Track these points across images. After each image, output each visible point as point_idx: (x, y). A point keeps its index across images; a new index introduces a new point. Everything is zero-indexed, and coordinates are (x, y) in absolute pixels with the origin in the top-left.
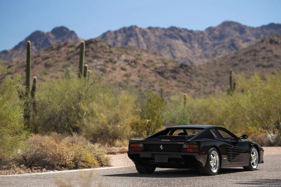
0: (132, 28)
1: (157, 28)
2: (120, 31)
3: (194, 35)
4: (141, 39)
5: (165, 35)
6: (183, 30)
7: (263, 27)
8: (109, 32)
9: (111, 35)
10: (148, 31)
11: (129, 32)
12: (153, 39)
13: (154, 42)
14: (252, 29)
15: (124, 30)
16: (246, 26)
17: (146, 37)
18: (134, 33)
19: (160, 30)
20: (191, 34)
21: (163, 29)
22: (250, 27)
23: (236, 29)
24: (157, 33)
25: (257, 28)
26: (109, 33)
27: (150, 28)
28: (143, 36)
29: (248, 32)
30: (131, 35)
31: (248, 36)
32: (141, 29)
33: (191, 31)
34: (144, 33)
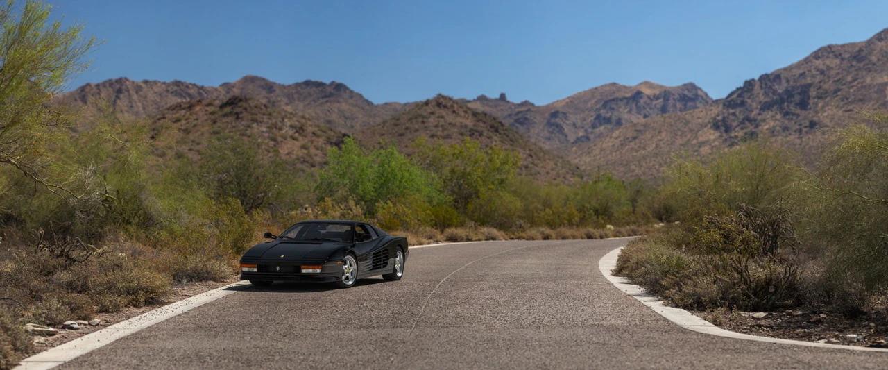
0: (120, 81)
1: (155, 82)
2: (104, 84)
3: (206, 93)
4: (135, 97)
5: (167, 91)
6: (190, 86)
7: (297, 85)
8: (88, 85)
9: (92, 89)
10: (143, 85)
11: (117, 86)
12: (151, 96)
13: (153, 101)
14: (283, 87)
15: (110, 83)
16: (275, 83)
17: (141, 93)
18: (124, 87)
19: (159, 84)
20: (201, 91)
21: (164, 83)
22: (279, 85)
23: (262, 87)
24: (156, 89)
25: (289, 86)
26: (89, 87)
27: (146, 82)
28: (137, 93)
29: (278, 91)
30: (119, 91)
31: (278, 96)
32: (133, 82)
33: (202, 88)
34: (138, 88)
